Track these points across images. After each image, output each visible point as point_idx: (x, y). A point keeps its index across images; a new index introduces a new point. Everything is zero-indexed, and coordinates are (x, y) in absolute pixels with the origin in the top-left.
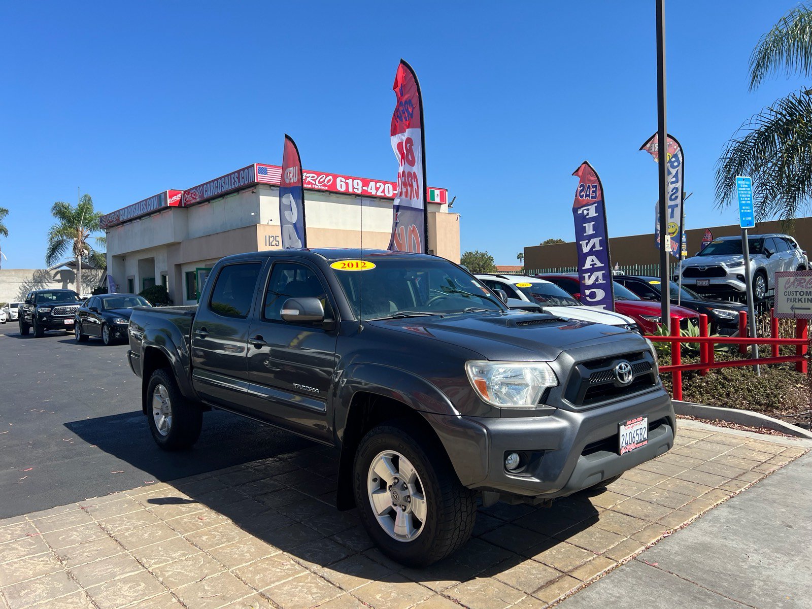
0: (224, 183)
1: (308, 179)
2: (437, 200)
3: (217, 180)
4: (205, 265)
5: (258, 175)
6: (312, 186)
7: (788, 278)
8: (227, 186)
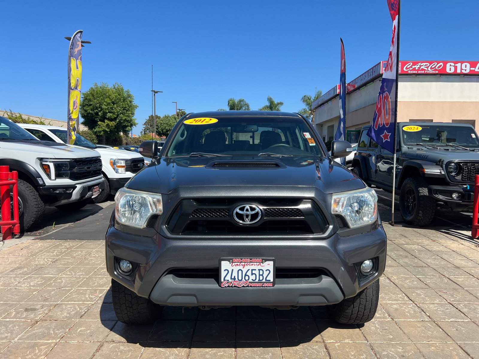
1: (422, 67)
3: (362, 75)
6: (425, 72)
8: (367, 78)
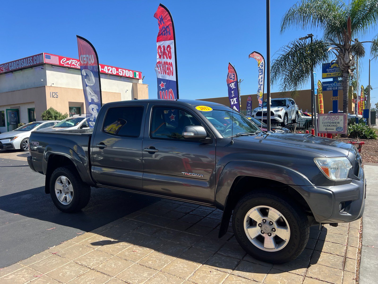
0: (23, 62)
1: (73, 63)
2: (138, 77)
3: (18, 60)
4: (11, 107)
5: (46, 59)
6: (75, 67)
7: (324, 116)
8: (24, 64)
